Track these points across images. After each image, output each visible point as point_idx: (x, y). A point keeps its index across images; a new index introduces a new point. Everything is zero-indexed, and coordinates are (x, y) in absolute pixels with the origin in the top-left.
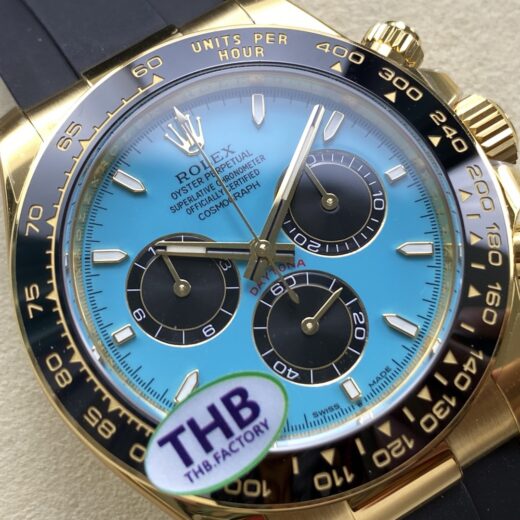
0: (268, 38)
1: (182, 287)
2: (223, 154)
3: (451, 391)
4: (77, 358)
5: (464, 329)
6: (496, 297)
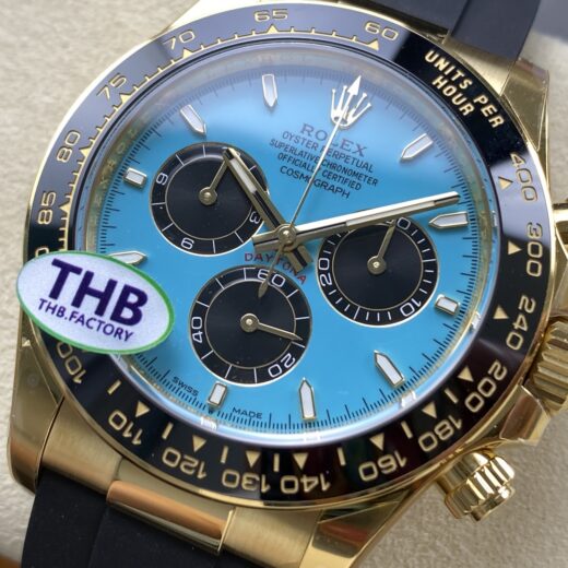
1: (208, 195)
2: (355, 148)
3: (275, 480)
4: (86, 153)
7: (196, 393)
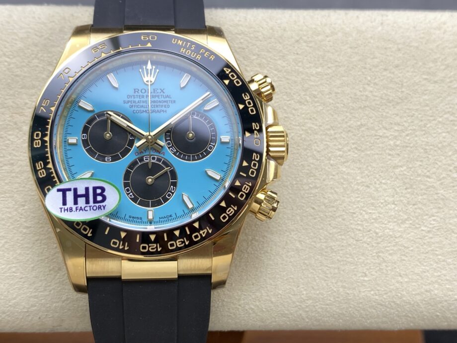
0: (206, 54)
1: (108, 135)
2: (159, 91)
3: (189, 238)
4: (47, 139)
5: (210, 216)
6: (232, 212)
7: (141, 218)
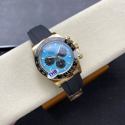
0: (56, 38)
1: (50, 61)
2: (53, 49)
3: (73, 69)
4: (41, 68)
5: (74, 64)
6: (77, 61)
7: (63, 71)
